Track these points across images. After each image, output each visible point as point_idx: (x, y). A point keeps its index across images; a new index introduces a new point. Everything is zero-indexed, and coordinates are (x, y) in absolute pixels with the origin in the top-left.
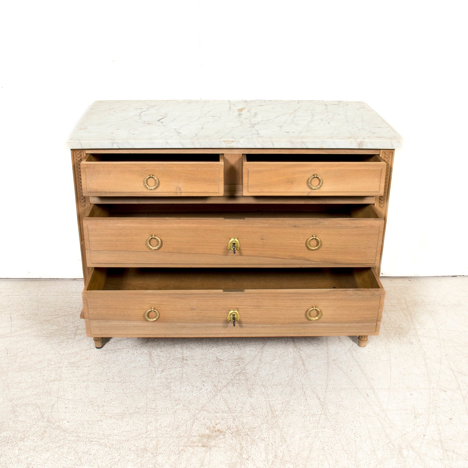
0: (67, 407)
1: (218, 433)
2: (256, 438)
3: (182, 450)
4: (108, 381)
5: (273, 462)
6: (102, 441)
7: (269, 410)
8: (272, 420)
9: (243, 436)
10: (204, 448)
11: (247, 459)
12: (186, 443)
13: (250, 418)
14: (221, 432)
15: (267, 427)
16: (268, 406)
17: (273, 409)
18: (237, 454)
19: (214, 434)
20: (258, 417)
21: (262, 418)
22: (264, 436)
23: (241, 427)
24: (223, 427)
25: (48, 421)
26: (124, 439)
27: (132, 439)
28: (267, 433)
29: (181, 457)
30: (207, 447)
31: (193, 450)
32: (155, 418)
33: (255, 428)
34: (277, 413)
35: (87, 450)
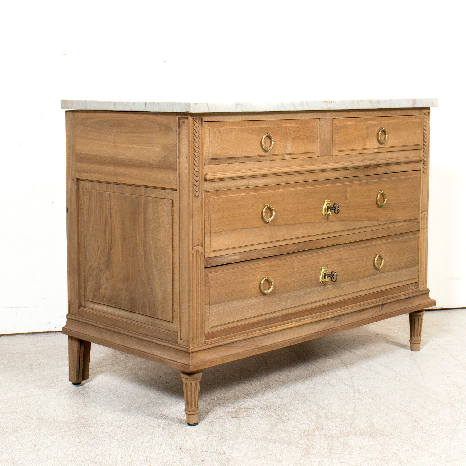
0: (56, 409)
1: (246, 410)
2: (291, 408)
3: (211, 421)
4: (95, 392)
5: (317, 420)
6: (114, 425)
7: (295, 394)
8: (301, 399)
9: (275, 409)
10: (236, 418)
11: (288, 420)
12: (214, 417)
13: (277, 399)
14: (249, 409)
15: (299, 402)
16: (292, 391)
17: (299, 393)
18: (275, 418)
19: (242, 410)
20: (285, 398)
21: (290, 398)
22: (299, 407)
23: (270, 404)
24: (249, 406)
25: (38, 419)
26: (139, 421)
27: (149, 420)
28: (300, 405)
29: (213, 425)
30: (239, 417)
31: (224, 421)
32: (167, 408)
33: (286, 404)
34: (305, 395)
35: (101, 430)
